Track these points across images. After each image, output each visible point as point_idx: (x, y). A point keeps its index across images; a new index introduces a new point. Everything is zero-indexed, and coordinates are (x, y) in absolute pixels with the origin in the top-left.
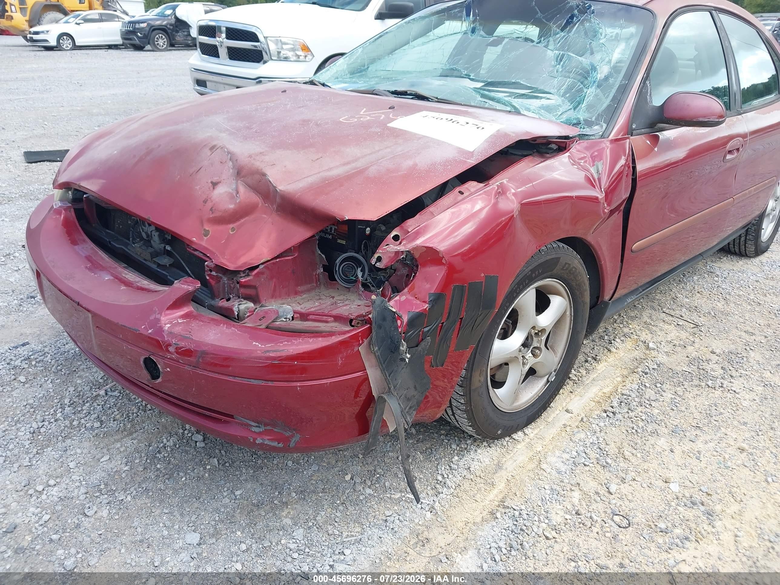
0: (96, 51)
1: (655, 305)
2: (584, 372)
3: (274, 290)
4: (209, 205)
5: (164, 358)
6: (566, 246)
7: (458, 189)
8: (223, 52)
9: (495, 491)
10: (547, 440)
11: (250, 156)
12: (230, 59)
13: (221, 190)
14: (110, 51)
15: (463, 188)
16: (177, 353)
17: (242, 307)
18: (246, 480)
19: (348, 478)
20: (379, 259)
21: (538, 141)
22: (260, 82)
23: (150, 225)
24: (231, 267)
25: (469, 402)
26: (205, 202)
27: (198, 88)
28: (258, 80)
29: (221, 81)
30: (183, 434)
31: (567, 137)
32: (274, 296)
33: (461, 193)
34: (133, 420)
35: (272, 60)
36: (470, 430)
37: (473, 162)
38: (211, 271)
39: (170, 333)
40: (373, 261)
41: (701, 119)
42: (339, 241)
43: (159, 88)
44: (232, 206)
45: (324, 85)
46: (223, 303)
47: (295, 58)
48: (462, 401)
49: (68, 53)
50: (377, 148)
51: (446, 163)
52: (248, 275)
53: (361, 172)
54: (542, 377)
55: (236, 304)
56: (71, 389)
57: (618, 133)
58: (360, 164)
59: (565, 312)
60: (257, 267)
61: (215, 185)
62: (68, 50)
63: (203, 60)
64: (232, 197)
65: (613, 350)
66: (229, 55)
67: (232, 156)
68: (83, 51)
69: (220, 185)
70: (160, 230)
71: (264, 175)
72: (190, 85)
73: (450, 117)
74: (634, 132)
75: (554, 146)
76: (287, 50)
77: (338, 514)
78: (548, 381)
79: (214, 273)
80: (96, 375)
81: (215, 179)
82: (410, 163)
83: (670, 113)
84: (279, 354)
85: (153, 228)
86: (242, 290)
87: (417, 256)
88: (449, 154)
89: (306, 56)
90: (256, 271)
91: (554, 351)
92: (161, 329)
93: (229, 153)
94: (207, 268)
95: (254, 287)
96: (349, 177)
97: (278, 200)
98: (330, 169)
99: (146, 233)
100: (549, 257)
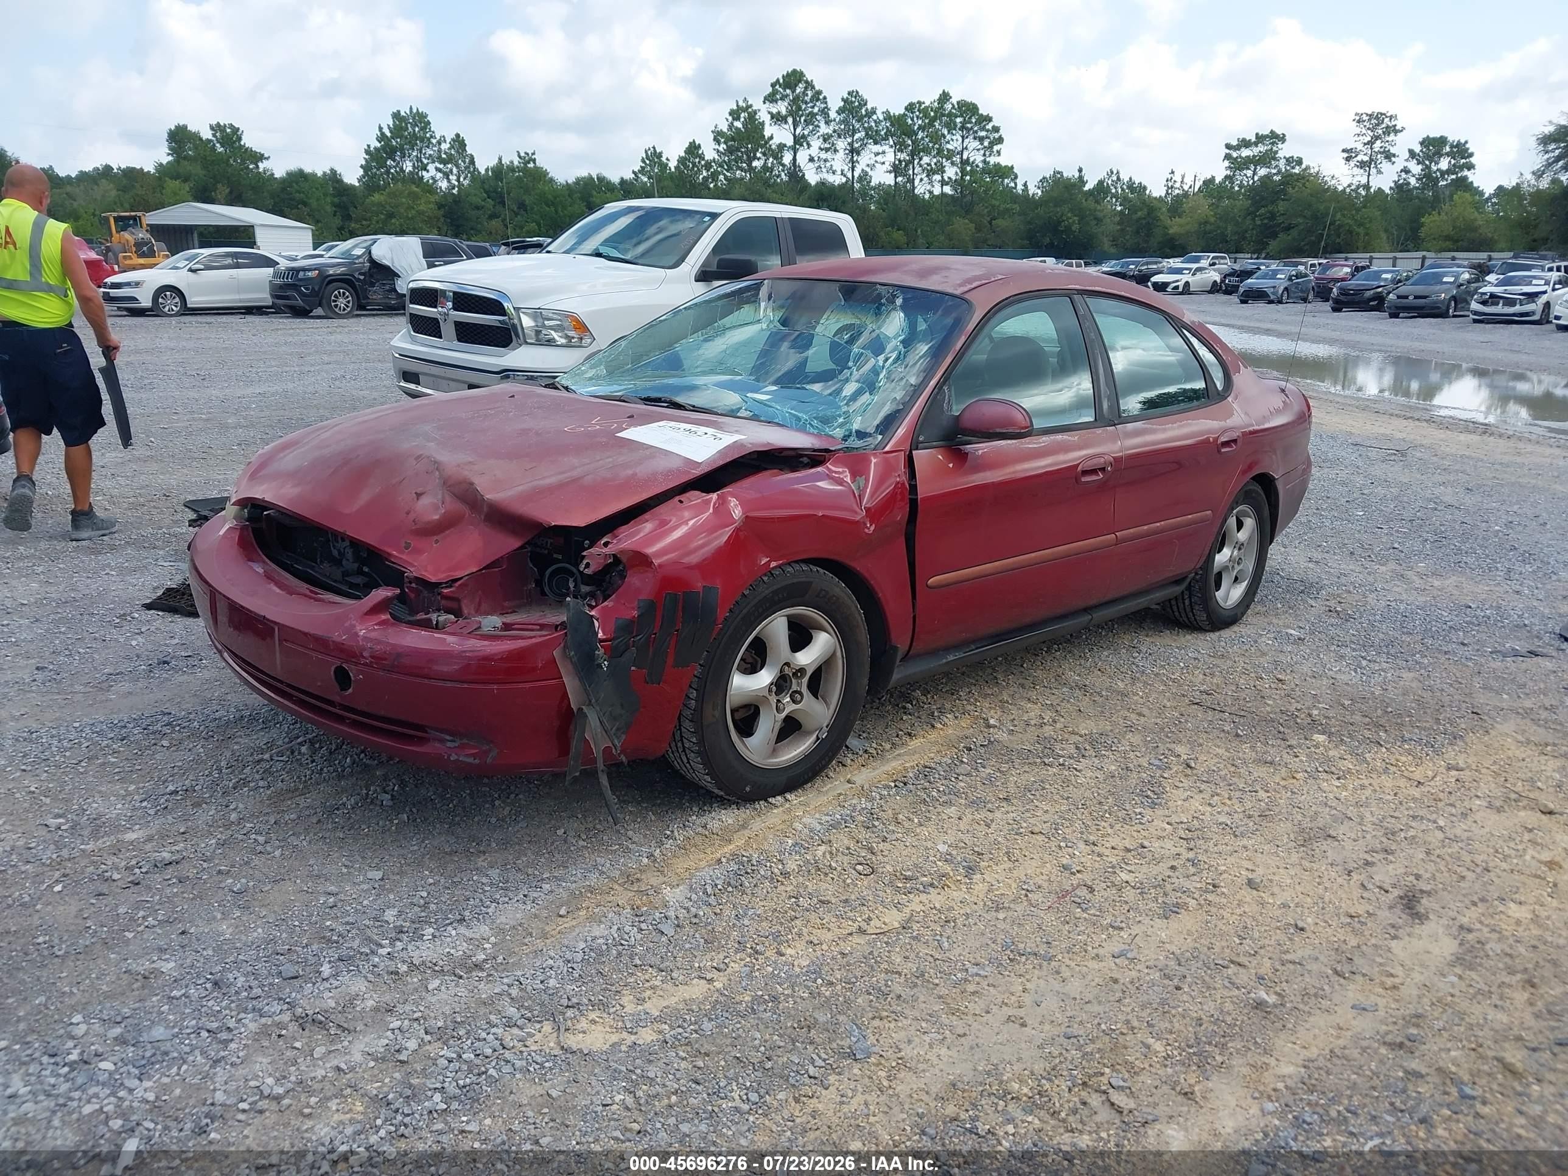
0: (224, 318)
1: (1028, 683)
2: (888, 746)
3: (479, 604)
4: (412, 516)
5: (356, 664)
6: (821, 571)
7: (677, 498)
8: (448, 329)
9: (731, 847)
10: (812, 807)
11: (459, 466)
12: (459, 340)
13: (425, 501)
14: (250, 318)
15: (683, 497)
16: (372, 657)
17: (441, 619)
18: (440, 833)
19: (560, 832)
20: (588, 565)
21: (785, 453)
22: (508, 377)
23: (343, 540)
24: (433, 580)
25: (701, 742)
26: (408, 513)
27: (403, 384)
28: (506, 374)
29: (443, 375)
30: (367, 794)
31: (827, 451)
32: (478, 611)
33: (681, 502)
34: (305, 782)
35: (527, 343)
36: (707, 781)
37: (697, 472)
38: (410, 583)
39: (365, 638)
40: (582, 567)
41: (998, 430)
42: (555, 556)
43: (337, 383)
44: (437, 517)
45: (567, 388)
46: (421, 616)
47: (563, 341)
48: (694, 740)
49: (174, 321)
50: (598, 458)
51: (668, 473)
52: (451, 587)
53: (575, 480)
54: (810, 733)
55: (435, 615)
56: (228, 754)
57: (898, 443)
58: (575, 473)
59: (834, 654)
60: (461, 578)
61: (419, 495)
62: (171, 316)
63: (414, 341)
64: (436, 508)
65: (939, 726)
66: (457, 335)
67: (437, 465)
68: (199, 319)
69: (424, 496)
70: (355, 544)
71: (472, 484)
72: (389, 379)
73: (688, 426)
74: (920, 445)
75: (805, 460)
76: (551, 328)
77: (543, 860)
78: (818, 738)
79: (413, 585)
80: (257, 742)
81: (419, 490)
82: (630, 472)
83: (967, 422)
84: (476, 654)
85: (347, 543)
86: (443, 602)
87: (624, 559)
88: (675, 464)
89: (581, 339)
90: (459, 583)
91: (826, 702)
92: (356, 635)
93: (435, 462)
94: (406, 580)
95: (458, 600)
96: (561, 486)
97: (485, 509)
98: (544, 478)
99: (339, 551)
100: (795, 581)
